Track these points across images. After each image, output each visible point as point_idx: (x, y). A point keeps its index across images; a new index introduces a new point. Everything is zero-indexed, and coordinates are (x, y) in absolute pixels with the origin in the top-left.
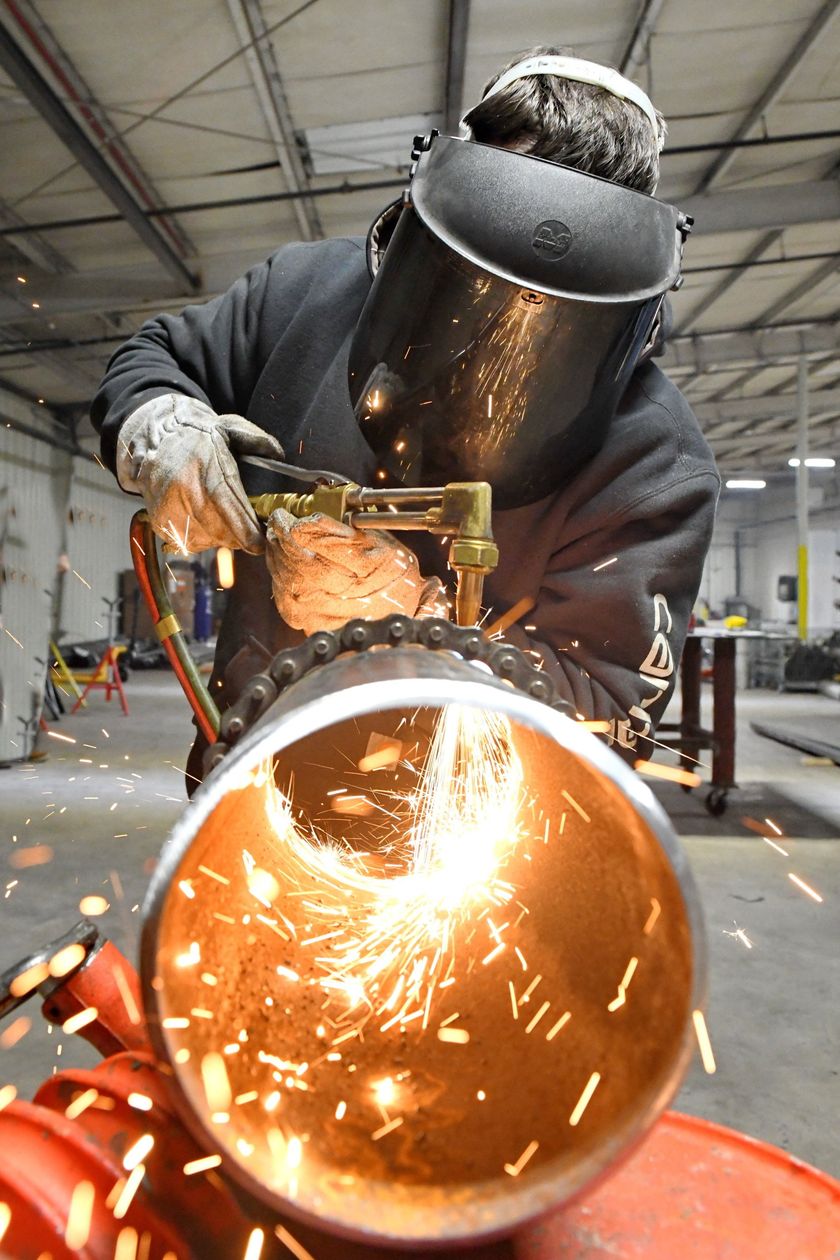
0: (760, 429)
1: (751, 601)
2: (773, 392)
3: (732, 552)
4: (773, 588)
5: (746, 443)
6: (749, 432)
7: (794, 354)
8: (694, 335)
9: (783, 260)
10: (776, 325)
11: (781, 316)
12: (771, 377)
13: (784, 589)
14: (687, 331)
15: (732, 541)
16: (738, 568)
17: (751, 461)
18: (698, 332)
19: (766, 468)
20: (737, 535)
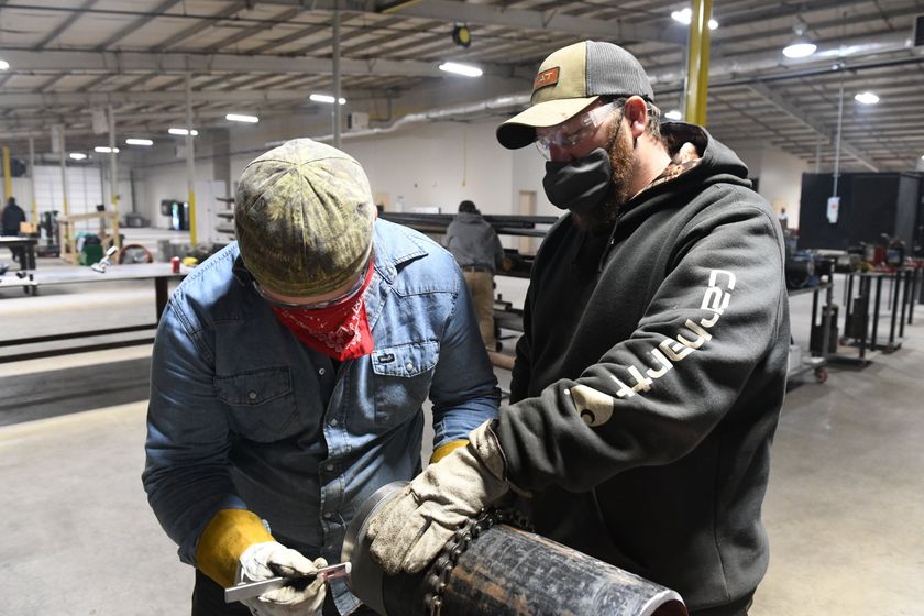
0: (150, 110)
1: (143, 215)
2: (162, 89)
3: (129, 183)
4: (158, 208)
5: (140, 117)
6: (144, 110)
7: (183, 70)
8: (118, 52)
9: (185, 16)
10: (168, 52)
11: (171, 47)
12: (160, 80)
13: (165, 208)
14: (112, 47)
15: (128, 176)
16: (134, 194)
17: (143, 128)
18: (122, 48)
19: (151, 132)
20: (132, 173)
